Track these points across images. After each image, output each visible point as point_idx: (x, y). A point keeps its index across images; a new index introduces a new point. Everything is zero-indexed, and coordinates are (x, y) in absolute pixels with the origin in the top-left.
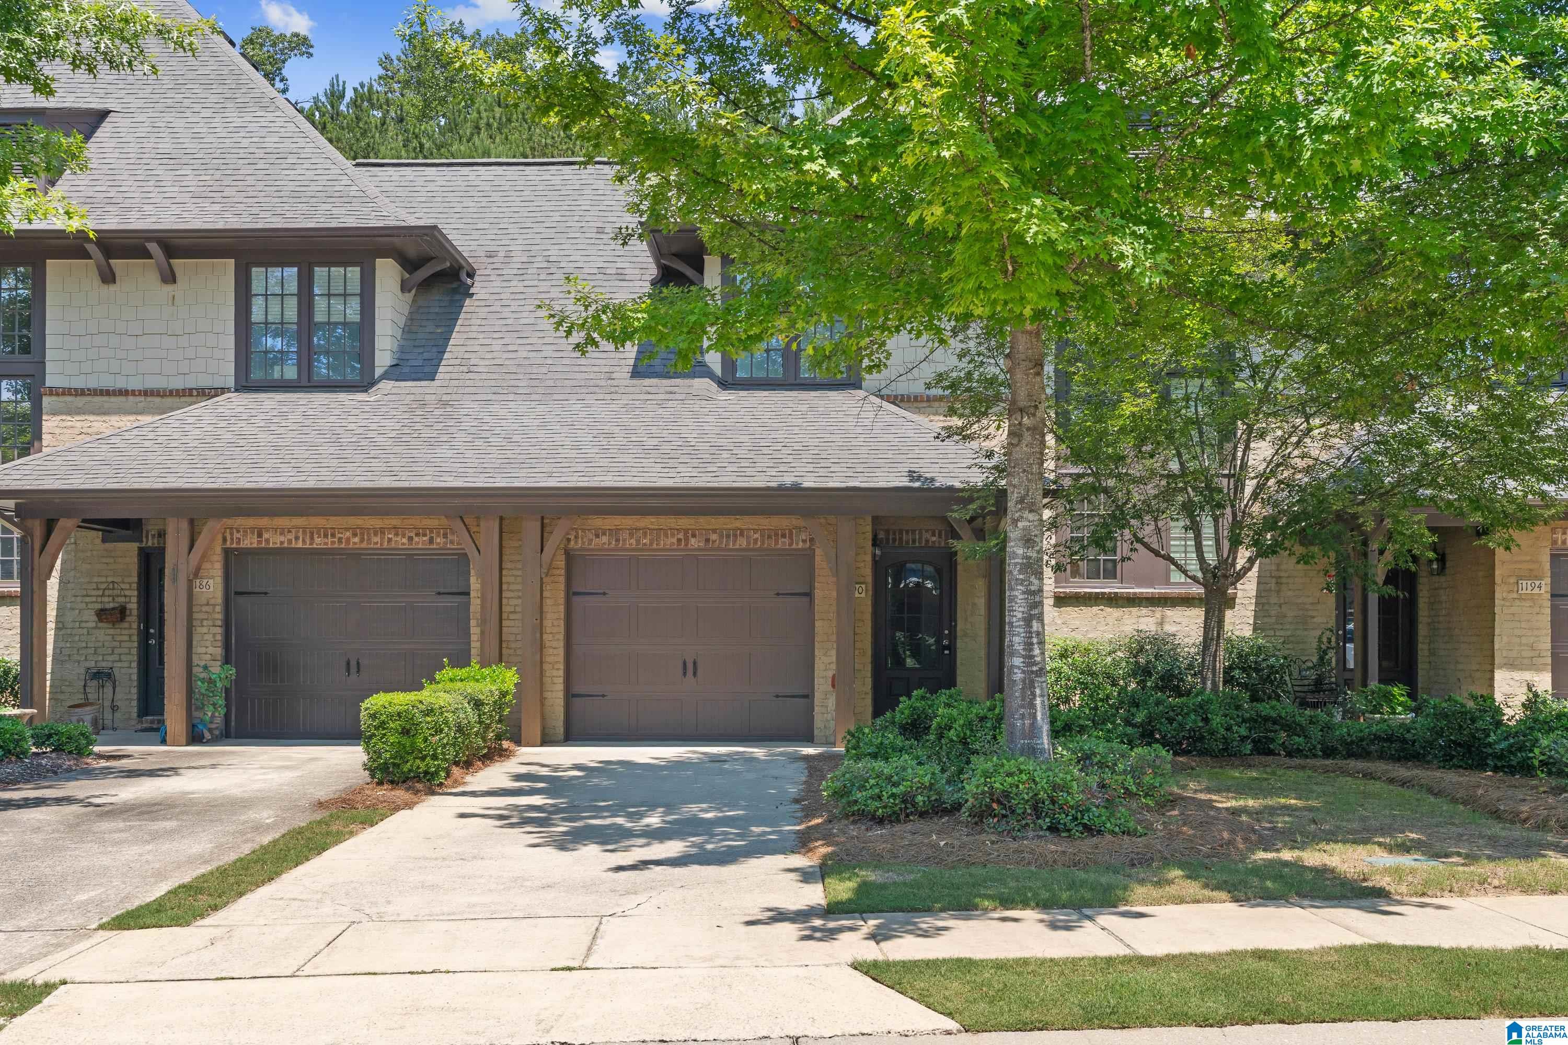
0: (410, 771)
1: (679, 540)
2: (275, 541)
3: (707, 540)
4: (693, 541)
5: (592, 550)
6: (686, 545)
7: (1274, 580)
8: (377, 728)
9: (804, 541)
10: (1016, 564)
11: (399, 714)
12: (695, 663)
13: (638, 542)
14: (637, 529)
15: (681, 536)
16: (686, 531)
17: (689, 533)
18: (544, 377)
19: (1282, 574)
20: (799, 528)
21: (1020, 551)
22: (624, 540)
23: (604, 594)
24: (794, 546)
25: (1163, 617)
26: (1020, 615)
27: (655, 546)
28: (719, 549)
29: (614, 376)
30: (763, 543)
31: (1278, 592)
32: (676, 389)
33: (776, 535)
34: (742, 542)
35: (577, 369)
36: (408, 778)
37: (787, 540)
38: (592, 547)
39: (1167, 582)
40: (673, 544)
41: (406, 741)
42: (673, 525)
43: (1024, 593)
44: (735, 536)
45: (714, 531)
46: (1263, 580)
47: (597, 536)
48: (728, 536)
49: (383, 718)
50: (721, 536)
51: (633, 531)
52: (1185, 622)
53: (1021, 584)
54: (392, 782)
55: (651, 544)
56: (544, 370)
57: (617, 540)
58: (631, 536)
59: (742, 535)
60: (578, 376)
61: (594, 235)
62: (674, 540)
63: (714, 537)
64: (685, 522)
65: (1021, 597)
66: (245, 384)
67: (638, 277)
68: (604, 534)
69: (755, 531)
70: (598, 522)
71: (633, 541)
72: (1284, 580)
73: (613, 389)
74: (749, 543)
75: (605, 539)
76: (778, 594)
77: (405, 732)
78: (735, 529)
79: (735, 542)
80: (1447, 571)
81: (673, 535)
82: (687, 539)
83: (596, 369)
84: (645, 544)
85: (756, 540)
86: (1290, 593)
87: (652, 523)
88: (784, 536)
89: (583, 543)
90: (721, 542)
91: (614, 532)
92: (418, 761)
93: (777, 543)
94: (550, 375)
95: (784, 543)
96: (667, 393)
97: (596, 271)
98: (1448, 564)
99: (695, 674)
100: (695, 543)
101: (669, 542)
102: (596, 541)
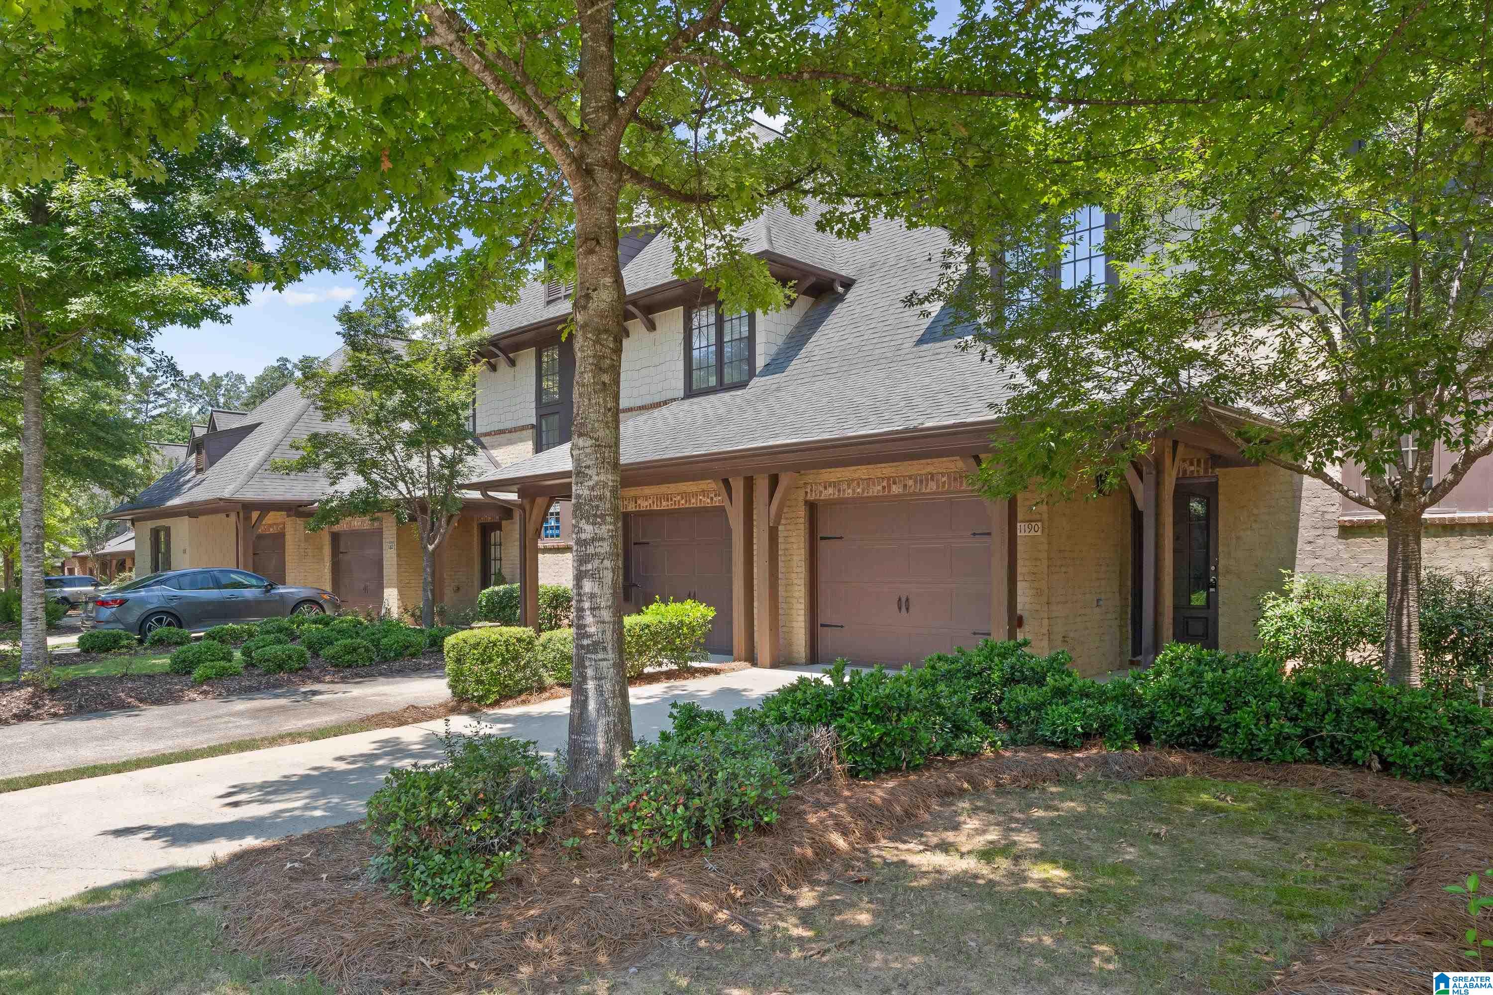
1: (884, 488)
2: (644, 505)
3: (905, 486)
4: (894, 488)
5: (823, 501)
6: (889, 491)
12: (907, 599)
13: (854, 491)
14: (853, 480)
15: (885, 483)
16: (889, 479)
17: (891, 480)
22: (844, 491)
23: (842, 537)
27: (866, 494)
28: (914, 494)
29: (903, 347)
32: (942, 350)
34: (932, 486)
35: (879, 346)
38: (823, 498)
40: (879, 491)
42: (879, 474)
44: (927, 480)
45: (910, 477)
47: (825, 488)
48: (921, 481)
50: (916, 482)
51: (850, 482)
55: (863, 492)
57: (839, 491)
58: (849, 486)
59: (932, 479)
62: (880, 488)
63: (910, 483)
66: (690, 392)
68: (830, 485)
69: (943, 474)
70: (824, 475)
71: (850, 491)
73: (895, 359)
74: (938, 487)
75: (830, 490)
76: (974, 534)
78: (927, 474)
79: (927, 486)
81: (879, 484)
82: (889, 486)
83: (893, 343)
84: (859, 493)
85: (944, 484)
87: (863, 474)
89: (817, 494)
90: (916, 487)
91: (837, 484)
96: (934, 355)
99: (907, 609)
100: (896, 489)
101: (876, 490)
102: (825, 492)
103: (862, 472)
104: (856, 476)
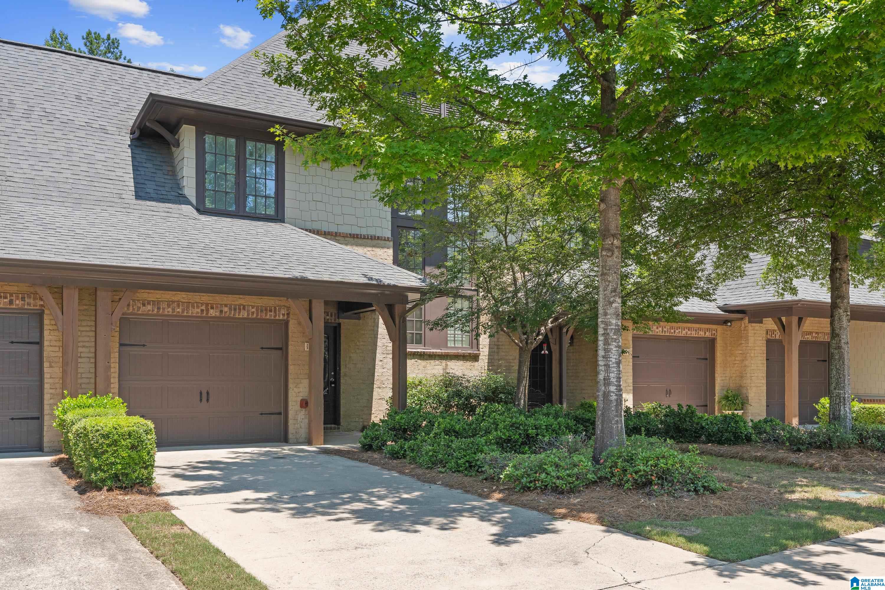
0: (137, 478)
1: (202, 311)
3: (221, 311)
4: (211, 311)
5: (140, 315)
6: (207, 314)
7: (496, 347)
8: (109, 445)
9: (283, 315)
10: (612, 329)
11: (130, 435)
12: (208, 393)
13: (173, 310)
14: (173, 302)
15: (203, 307)
16: (207, 305)
17: (209, 306)
18: (70, 191)
19: (500, 343)
20: (280, 307)
21: (614, 322)
22: (164, 309)
23: (144, 345)
24: (277, 318)
25: (447, 365)
26: (614, 360)
27: (185, 314)
28: (229, 318)
29: (123, 196)
30: (257, 315)
31: (498, 353)
32: (170, 210)
33: (266, 310)
34: (244, 314)
35: (93, 188)
36: (135, 484)
37: (273, 313)
38: (140, 312)
39: (447, 347)
40: (198, 313)
41: (134, 454)
42: (198, 300)
43: (616, 347)
44: (240, 309)
45: (226, 306)
46: (491, 346)
47: (144, 305)
48: (235, 309)
49: (116, 437)
50: (230, 309)
51: (170, 303)
52: (456, 368)
53: (615, 341)
54: (121, 488)
55: (183, 312)
56: (69, 186)
57: (159, 308)
58: (169, 306)
59: (244, 309)
60: (96, 193)
61: (75, 100)
62: (199, 310)
63: (226, 309)
64: (205, 298)
65: (615, 349)
67: (118, 133)
68: (149, 303)
69: (253, 307)
70: (143, 295)
71: (170, 310)
72: (500, 347)
73: (125, 206)
74: (248, 315)
75: (149, 307)
76: (262, 348)
77: (133, 447)
78: (240, 305)
79: (239, 313)
80: (574, 344)
81: (198, 307)
82: (207, 310)
83: (109, 190)
84: (179, 312)
85: (253, 313)
86: (503, 354)
87: (183, 298)
88: (271, 311)
89: (134, 309)
90: (230, 313)
91: (157, 303)
92: (143, 470)
93: (266, 315)
94: (74, 191)
95: (271, 315)
96: (165, 212)
97: (84, 124)
98: (575, 340)
99: (208, 400)
100: (213, 313)
101: (195, 311)
102: (143, 309)
103: (182, 296)
104: (174, 299)
